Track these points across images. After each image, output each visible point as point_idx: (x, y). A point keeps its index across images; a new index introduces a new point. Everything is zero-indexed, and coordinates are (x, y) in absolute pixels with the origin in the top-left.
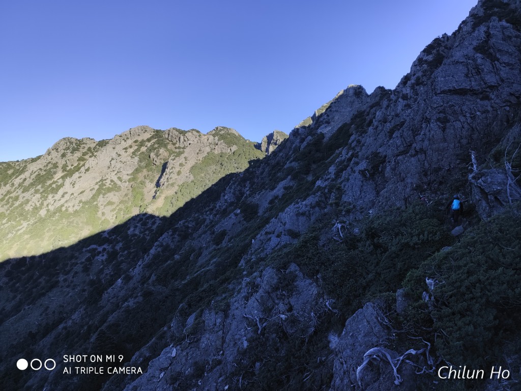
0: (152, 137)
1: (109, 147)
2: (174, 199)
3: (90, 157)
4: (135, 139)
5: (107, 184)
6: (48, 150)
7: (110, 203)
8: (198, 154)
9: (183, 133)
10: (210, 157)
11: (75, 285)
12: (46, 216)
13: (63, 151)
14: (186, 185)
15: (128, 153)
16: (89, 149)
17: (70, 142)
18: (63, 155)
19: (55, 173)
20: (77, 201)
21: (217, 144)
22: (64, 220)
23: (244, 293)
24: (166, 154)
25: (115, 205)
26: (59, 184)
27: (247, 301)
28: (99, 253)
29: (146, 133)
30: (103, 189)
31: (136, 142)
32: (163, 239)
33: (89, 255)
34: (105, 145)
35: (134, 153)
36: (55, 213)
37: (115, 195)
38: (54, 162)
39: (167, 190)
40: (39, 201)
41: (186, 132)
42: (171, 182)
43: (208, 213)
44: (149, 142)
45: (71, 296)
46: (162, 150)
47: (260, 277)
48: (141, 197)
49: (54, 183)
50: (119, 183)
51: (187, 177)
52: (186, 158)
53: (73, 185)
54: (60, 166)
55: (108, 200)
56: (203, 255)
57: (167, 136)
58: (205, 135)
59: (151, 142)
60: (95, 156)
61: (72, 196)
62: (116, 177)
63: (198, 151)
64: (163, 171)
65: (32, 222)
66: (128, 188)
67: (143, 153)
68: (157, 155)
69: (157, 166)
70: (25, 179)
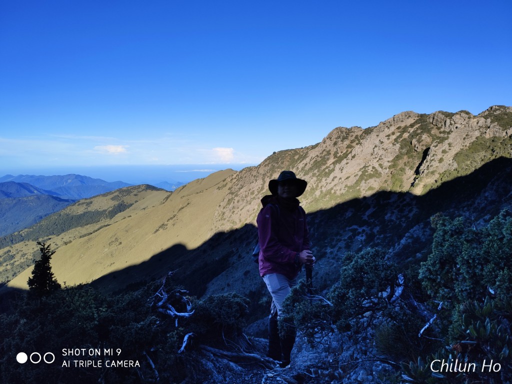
0: (416, 123)
1: (373, 135)
3: (357, 144)
4: (398, 126)
5: (369, 171)
6: (324, 139)
7: (371, 189)
8: (464, 139)
9: (450, 115)
10: (479, 142)
11: (339, 259)
12: (319, 196)
13: (335, 140)
14: (447, 174)
15: (390, 140)
16: (357, 137)
17: (341, 132)
18: (335, 144)
19: (328, 159)
20: (344, 186)
21: (489, 128)
22: (333, 202)
24: (429, 140)
25: (376, 191)
26: (331, 169)
28: (359, 233)
29: (410, 119)
30: (365, 175)
31: (398, 128)
32: (414, 231)
33: (351, 234)
34: (370, 133)
35: (396, 140)
36: (326, 195)
37: (375, 181)
38: (328, 150)
39: (427, 178)
40: (315, 183)
41: (453, 115)
42: (431, 169)
44: (412, 128)
46: (425, 137)
48: (399, 184)
49: (327, 167)
50: (380, 169)
51: (449, 165)
52: (450, 145)
53: (342, 170)
54: (332, 153)
55: (370, 186)
57: (431, 121)
58: (475, 117)
59: (414, 128)
60: (361, 144)
61: (340, 180)
62: (377, 164)
63: (464, 136)
64: (424, 158)
65: (309, 201)
66: (388, 175)
67: (405, 139)
68: (419, 141)
69: (419, 153)
70: (306, 164)
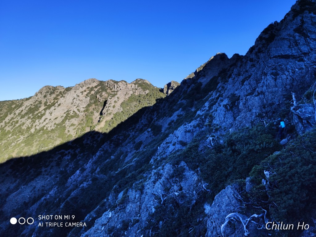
0: (98, 85)
1: (72, 91)
2: (111, 122)
3: (61, 97)
4: (88, 87)
5: (71, 114)
6: (36, 93)
7: (73, 125)
8: (125, 95)
9: (116, 82)
10: (133, 97)
11: (51, 174)
12: (34, 132)
13: (45, 94)
14: (118, 114)
15: (83, 95)
16: (60, 93)
17: (49, 89)
18: (45, 96)
19: (40, 107)
20: (53, 124)
21: (137, 89)
22: (45, 135)
23: (153, 179)
24: (106, 95)
25: (76, 126)
26: (42, 113)
27: (155, 184)
28: (66, 155)
29: (94, 83)
30: (68, 116)
31: (88, 88)
32: (104, 146)
33: (60, 156)
34: (70, 90)
35: (87, 95)
36: (40, 131)
37: (75, 120)
38: (39, 100)
39: (107, 117)
40: (30, 124)
41: (118, 82)
42: (109, 112)
43: (131, 130)
44: (96, 88)
45: (49, 181)
46: (104, 93)
47: (163, 169)
48: (91, 121)
49: (39, 112)
50: (78, 113)
51: (119, 109)
52: (118, 98)
53: (51, 114)
54: (43, 102)
55: (72, 123)
56: (128, 156)
57: (107, 85)
58: (129, 84)
60: (64, 97)
61: (50, 121)
62: (76, 109)
63: (125, 93)
64: (105, 105)
65: (26, 136)
66: (83, 116)
67: (92, 95)
68: (101, 96)
69: (101, 103)
70: (22, 111)
